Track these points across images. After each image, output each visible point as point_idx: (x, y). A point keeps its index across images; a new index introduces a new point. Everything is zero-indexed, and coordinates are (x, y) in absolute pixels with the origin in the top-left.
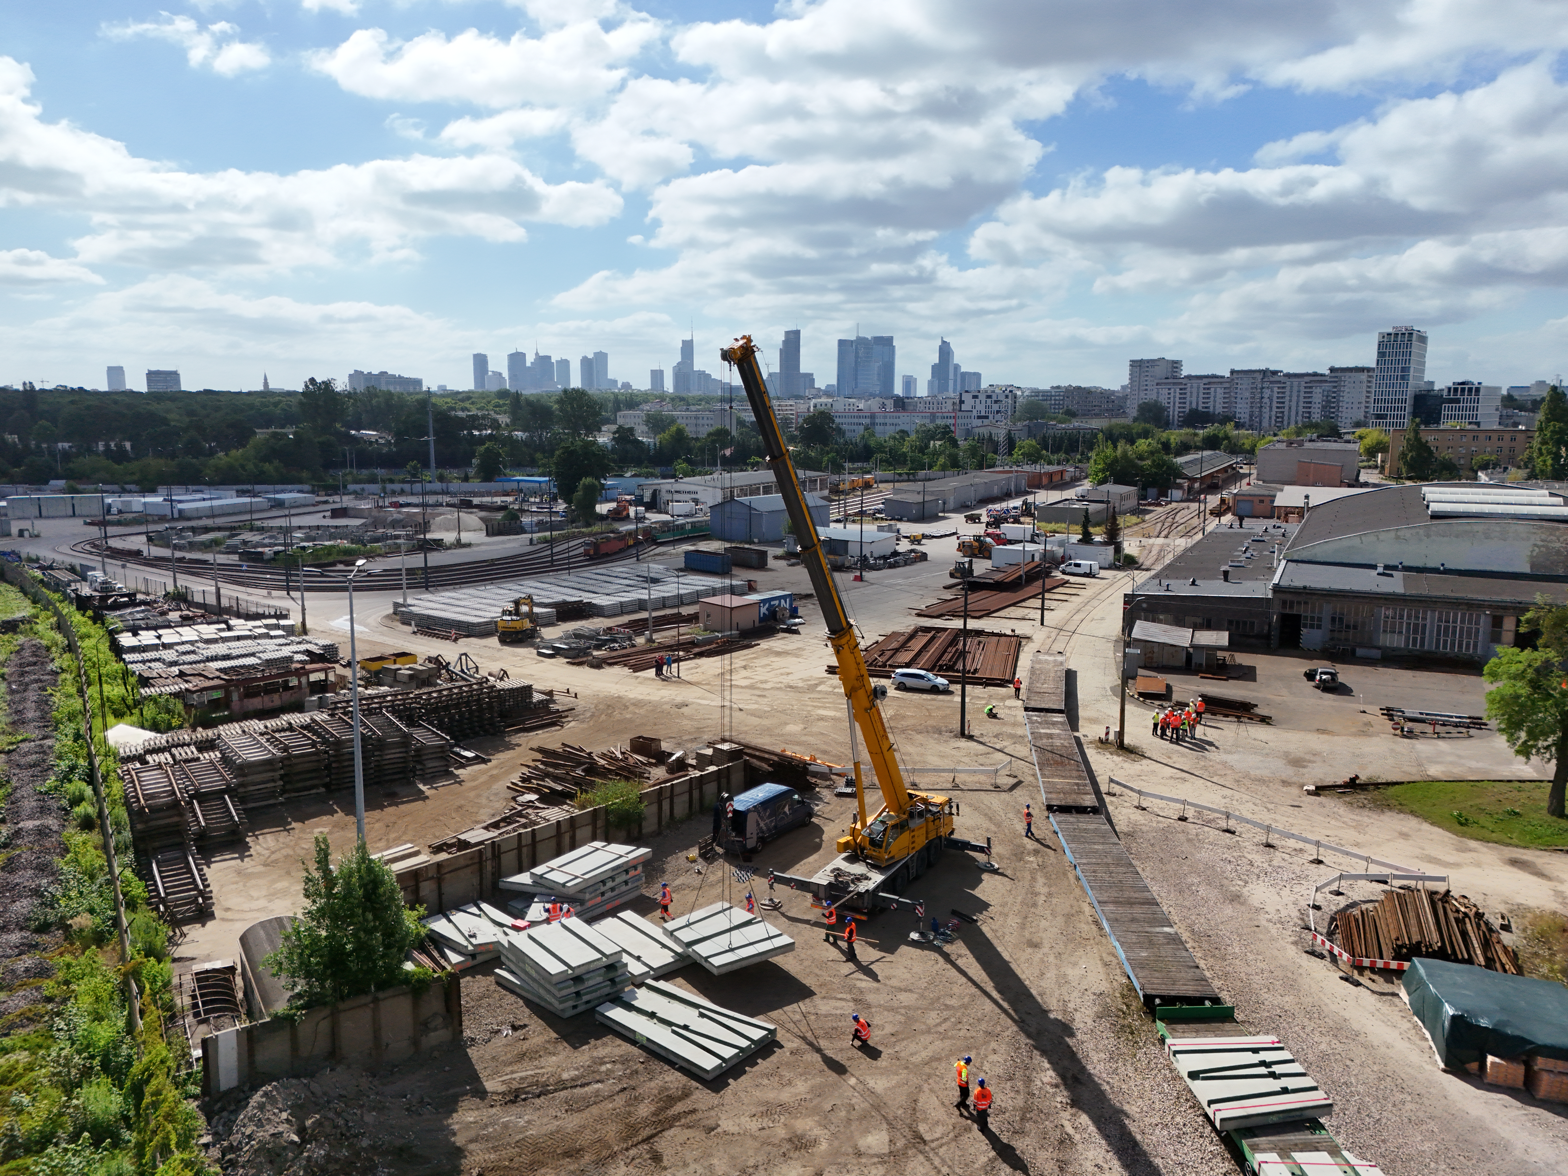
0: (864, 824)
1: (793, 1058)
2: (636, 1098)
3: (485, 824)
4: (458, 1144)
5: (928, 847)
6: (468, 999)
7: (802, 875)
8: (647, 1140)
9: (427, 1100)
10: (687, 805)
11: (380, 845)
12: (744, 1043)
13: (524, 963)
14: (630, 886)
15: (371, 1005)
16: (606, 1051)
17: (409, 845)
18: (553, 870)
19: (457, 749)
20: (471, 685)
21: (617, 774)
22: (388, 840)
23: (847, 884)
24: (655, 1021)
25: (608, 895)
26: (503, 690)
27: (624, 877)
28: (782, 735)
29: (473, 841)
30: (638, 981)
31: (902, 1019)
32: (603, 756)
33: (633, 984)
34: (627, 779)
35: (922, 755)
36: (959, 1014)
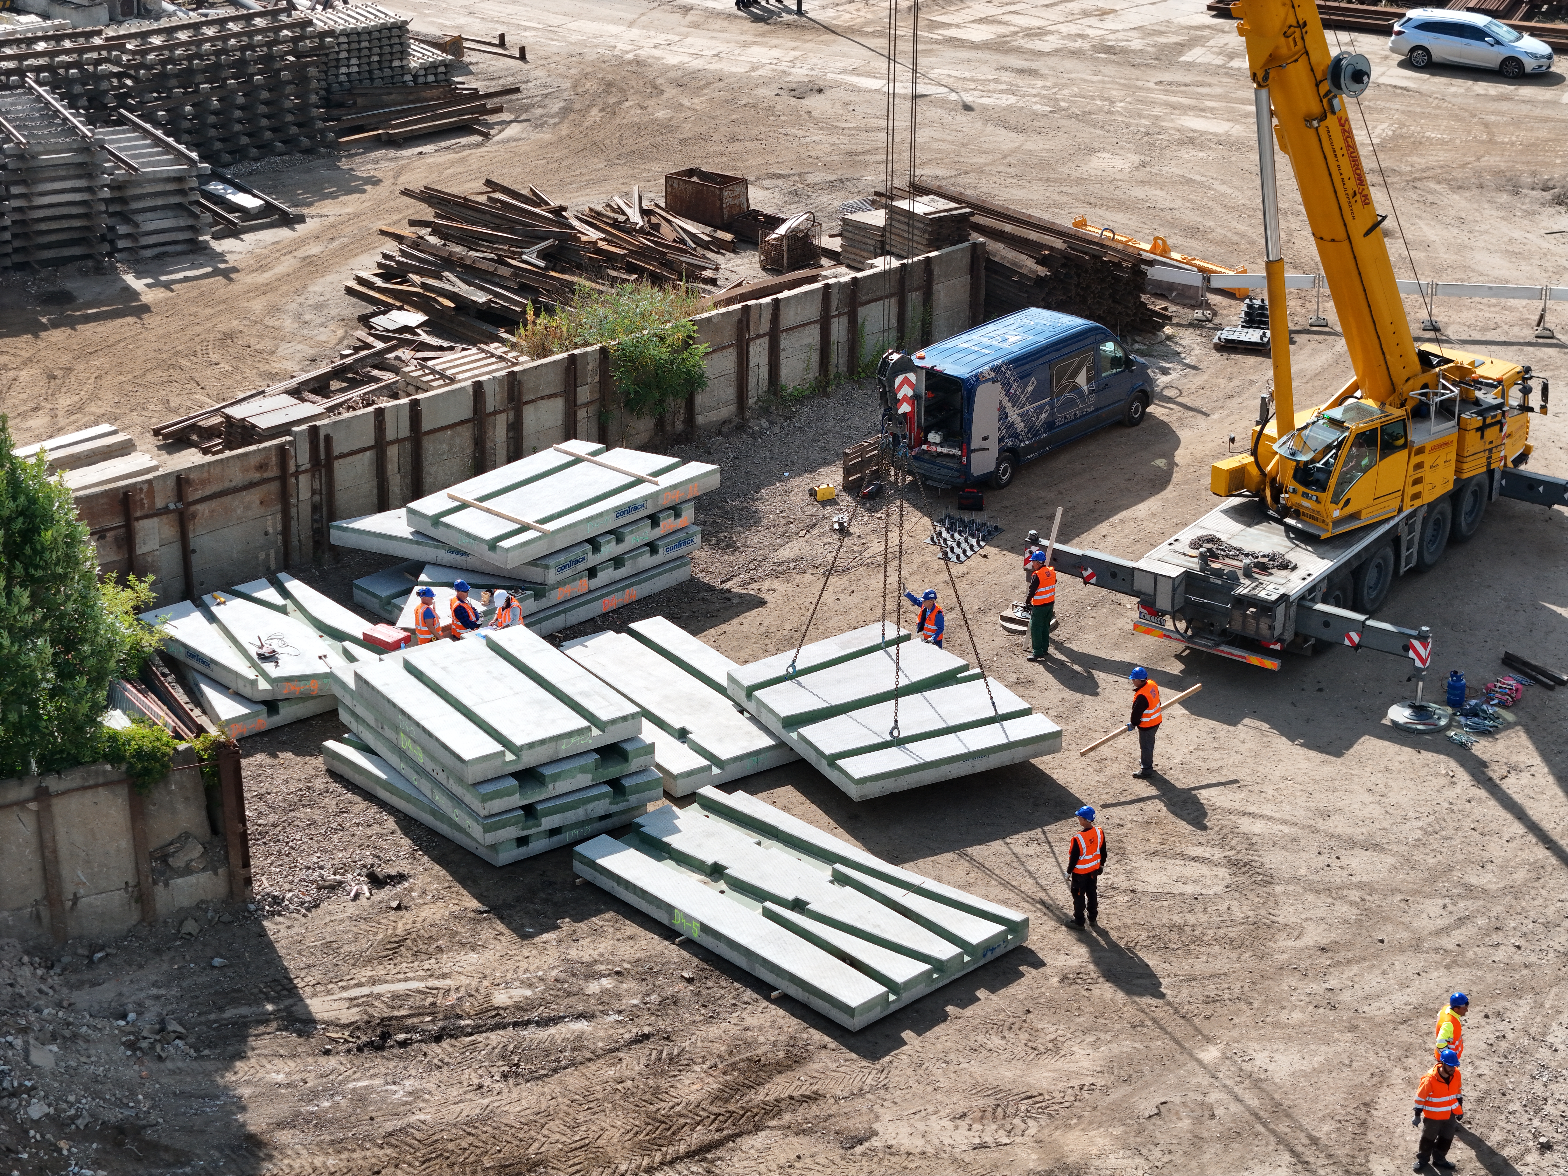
0: (1286, 426)
1: (1067, 992)
2: (672, 1060)
3: (293, 383)
4: (252, 1129)
5: (1454, 497)
6: (261, 805)
7: (1113, 551)
8: (699, 1153)
9: (173, 1026)
10: (816, 357)
11: (39, 422)
12: (945, 951)
13: (397, 729)
14: (662, 555)
15: (33, 806)
16: (601, 948)
17: (105, 428)
18: (464, 506)
19: (217, 187)
20: (249, 18)
21: (631, 269)
22: (53, 412)
23: (1233, 579)
24: (722, 885)
25: (605, 576)
26: (331, 33)
27: (647, 533)
28: (1080, 181)
29: (263, 423)
30: (681, 789)
31: (1352, 913)
32: (594, 218)
33: (668, 795)
34: (657, 281)
35: (1461, 248)
36: (1497, 909)
